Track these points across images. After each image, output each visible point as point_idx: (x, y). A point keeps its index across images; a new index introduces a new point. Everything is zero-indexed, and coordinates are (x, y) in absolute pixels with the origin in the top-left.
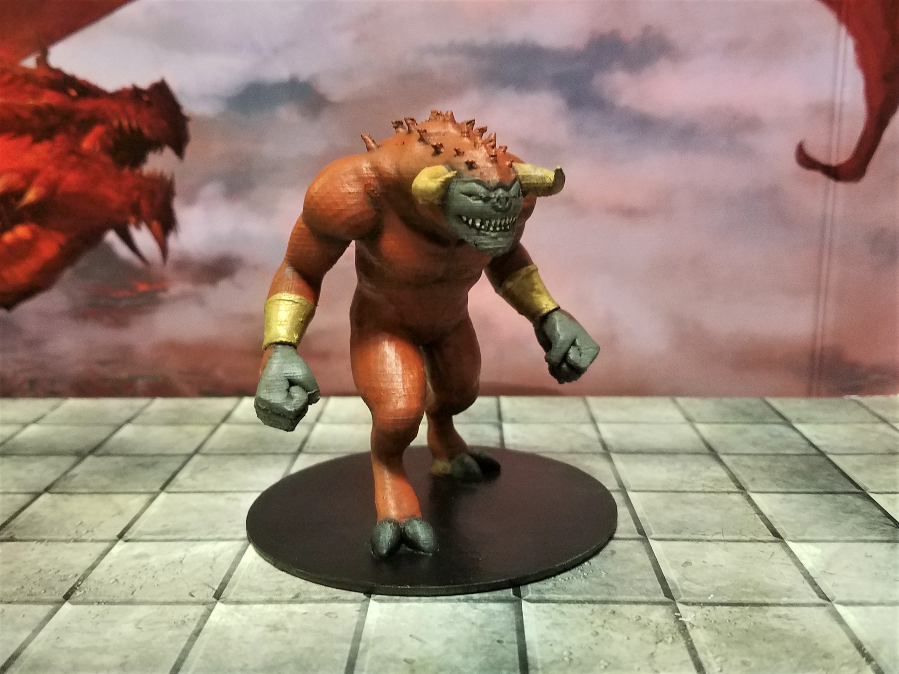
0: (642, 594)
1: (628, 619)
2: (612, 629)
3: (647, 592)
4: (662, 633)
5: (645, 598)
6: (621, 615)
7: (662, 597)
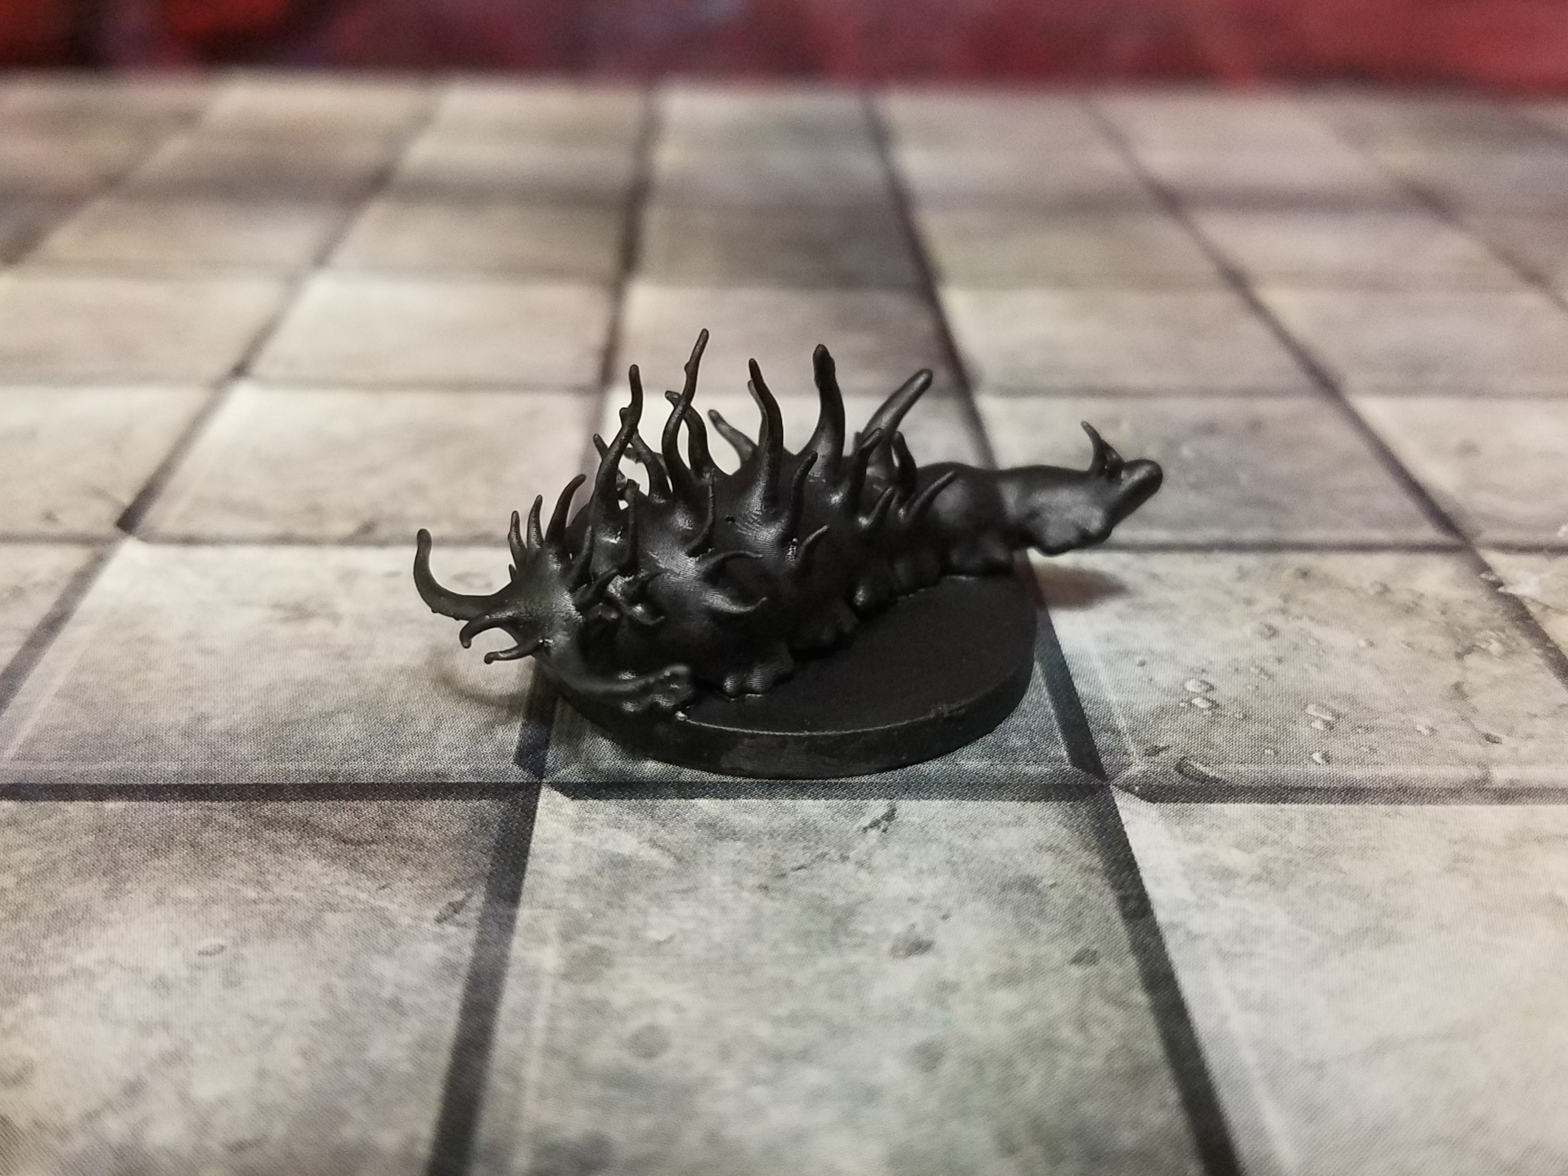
0: (1370, 525)
1: (1353, 591)
2: (1312, 619)
3: (1383, 521)
4: (1463, 628)
5: (1379, 535)
6: (1326, 581)
7: (1428, 533)
